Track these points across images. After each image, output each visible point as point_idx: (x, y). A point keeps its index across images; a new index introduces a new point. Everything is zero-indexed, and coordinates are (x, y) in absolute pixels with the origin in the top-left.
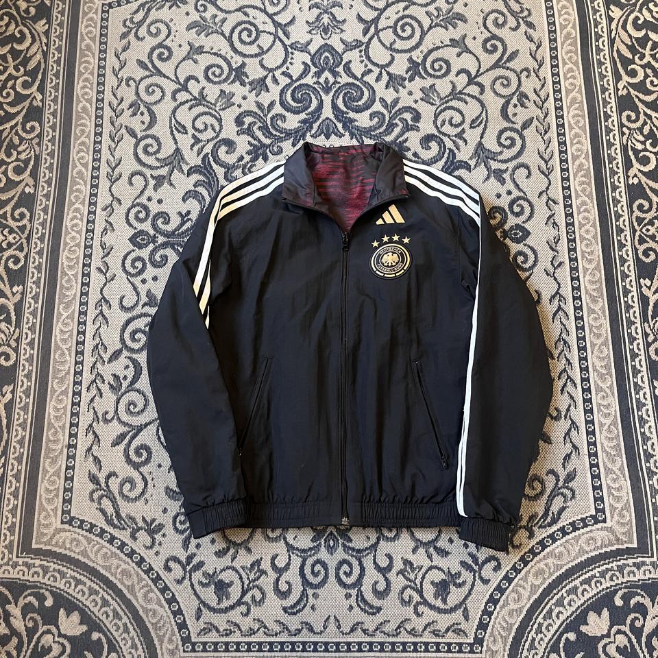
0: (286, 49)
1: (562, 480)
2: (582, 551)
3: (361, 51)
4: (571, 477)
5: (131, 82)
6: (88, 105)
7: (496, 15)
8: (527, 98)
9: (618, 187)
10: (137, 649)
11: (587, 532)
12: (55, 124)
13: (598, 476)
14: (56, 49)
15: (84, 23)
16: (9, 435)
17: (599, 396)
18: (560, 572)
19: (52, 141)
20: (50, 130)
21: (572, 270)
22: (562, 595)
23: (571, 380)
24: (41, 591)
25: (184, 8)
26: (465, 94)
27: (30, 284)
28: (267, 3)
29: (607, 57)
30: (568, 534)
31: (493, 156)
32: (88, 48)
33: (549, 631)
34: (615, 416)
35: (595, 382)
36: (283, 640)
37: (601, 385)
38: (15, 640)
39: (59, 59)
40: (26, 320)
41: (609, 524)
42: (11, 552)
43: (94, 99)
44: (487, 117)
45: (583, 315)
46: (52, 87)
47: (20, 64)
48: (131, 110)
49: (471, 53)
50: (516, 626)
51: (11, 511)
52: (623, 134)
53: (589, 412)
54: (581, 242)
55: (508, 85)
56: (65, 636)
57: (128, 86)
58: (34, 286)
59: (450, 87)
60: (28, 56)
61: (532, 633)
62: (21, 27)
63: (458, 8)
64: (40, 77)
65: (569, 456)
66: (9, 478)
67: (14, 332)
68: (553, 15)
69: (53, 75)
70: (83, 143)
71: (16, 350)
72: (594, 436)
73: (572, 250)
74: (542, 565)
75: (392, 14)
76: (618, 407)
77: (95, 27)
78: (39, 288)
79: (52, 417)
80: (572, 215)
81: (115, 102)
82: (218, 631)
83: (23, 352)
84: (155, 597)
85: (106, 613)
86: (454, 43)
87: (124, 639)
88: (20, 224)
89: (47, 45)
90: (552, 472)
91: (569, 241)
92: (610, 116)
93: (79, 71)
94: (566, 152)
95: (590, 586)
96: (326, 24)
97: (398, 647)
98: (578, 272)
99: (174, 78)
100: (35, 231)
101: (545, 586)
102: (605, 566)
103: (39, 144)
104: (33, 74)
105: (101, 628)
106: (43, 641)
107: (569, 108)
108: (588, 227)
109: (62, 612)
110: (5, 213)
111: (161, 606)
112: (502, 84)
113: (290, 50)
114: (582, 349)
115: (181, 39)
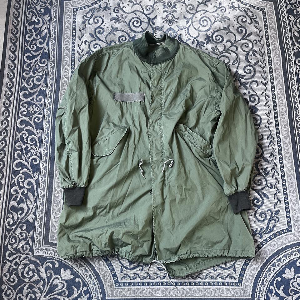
0: (153, 30)
1: (274, 213)
2: (283, 243)
3: (185, 31)
4: (277, 212)
5: (87, 43)
6: (69, 52)
7: (242, 17)
8: (256, 52)
9: (295, 91)
10: (95, 285)
11: (285, 236)
12: (54, 60)
13: (289, 212)
14: (54, 28)
15: (66, 17)
16: (37, 194)
17: (289, 178)
18: (274, 252)
19: (53, 67)
20: (52, 63)
21: (276, 125)
22: (275, 262)
23: (277, 172)
24: (53, 261)
25: (109, 11)
26: (230, 50)
27: (45, 129)
28: (145, 10)
29: (289, 36)
30: (277, 236)
31: (242, 77)
32: (68, 27)
33: (269, 277)
34: (296, 187)
35: (287, 172)
36: (158, 281)
37: (290, 174)
38: (42, 282)
39: (55, 32)
40: (43, 144)
41: (293, 232)
42: (40, 244)
43: (71, 50)
44: (239, 60)
45: (281, 145)
46: (52, 44)
47: (38, 34)
48: (87, 55)
49: (232, 33)
50: (256, 275)
51: (39, 226)
52: (297, 68)
53: (284, 185)
54: (280, 113)
55: (248, 46)
56: (64, 280)
57: (86, 44)
58: (46, 130)
59: (224, 47)
60: (41, 30)
61: (262, 278)
62: (38, 18)
63: (226, 14)
64: (47, 39)
65: (276, 203)
66: (38, 212)
67: (38, 149)
68: (266, 18)
69: (53, 39)
70: (66, 69)
71: (40, 157)
72: (287, 195)
73: (276, 117)
74: (266, 249)
75: (198, 16)
76: (296, 183)
77: (71, 19)
78: (49, 130)
79: (56, 186)
80: (276, 102)
81: (80, 51)
82: (130, 277)
83: (42, 158)
84: (103, 263)
85: (82, 270)
86: (225, 29)
87: (90, 281)
88: (40, 103)
89: (49, 26)
90: (269, 210)
91: (275, 113)
92: (291, 61)
93: (64, 37)
94: (273, 75)
95: (286, 258)
96: (170, 19)
97: (206, 284)
98: (279, 126)
99: (105, 41)
100: (46, 106)
101: (267, 258)
102: (293, 250)
103: (47, 69)
104: (44, 38)
105: (80, 276)
106: (54, 282)
107: (274, 57)
108: (282, 107)
109: (62, 270)
110: (33, 98)
111: (105, 267)
112: (245, 46)
113: (155, 29)
114: (281, 159)
115: (108, 24)
